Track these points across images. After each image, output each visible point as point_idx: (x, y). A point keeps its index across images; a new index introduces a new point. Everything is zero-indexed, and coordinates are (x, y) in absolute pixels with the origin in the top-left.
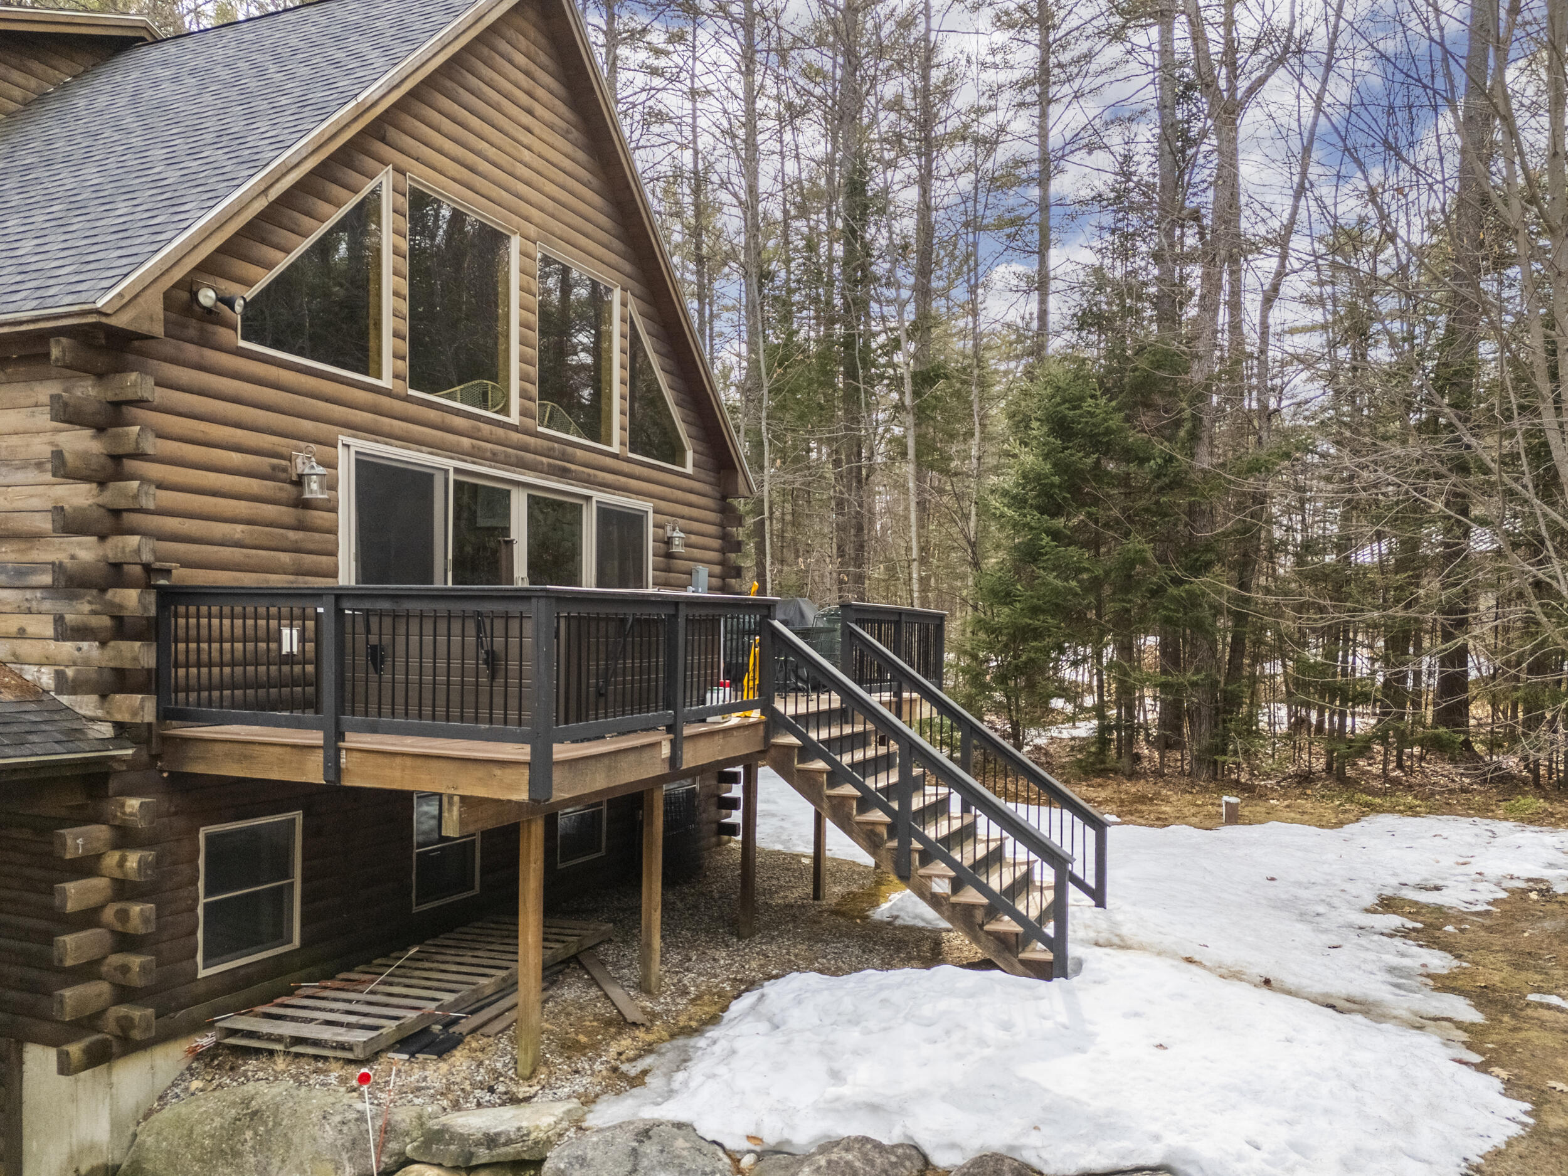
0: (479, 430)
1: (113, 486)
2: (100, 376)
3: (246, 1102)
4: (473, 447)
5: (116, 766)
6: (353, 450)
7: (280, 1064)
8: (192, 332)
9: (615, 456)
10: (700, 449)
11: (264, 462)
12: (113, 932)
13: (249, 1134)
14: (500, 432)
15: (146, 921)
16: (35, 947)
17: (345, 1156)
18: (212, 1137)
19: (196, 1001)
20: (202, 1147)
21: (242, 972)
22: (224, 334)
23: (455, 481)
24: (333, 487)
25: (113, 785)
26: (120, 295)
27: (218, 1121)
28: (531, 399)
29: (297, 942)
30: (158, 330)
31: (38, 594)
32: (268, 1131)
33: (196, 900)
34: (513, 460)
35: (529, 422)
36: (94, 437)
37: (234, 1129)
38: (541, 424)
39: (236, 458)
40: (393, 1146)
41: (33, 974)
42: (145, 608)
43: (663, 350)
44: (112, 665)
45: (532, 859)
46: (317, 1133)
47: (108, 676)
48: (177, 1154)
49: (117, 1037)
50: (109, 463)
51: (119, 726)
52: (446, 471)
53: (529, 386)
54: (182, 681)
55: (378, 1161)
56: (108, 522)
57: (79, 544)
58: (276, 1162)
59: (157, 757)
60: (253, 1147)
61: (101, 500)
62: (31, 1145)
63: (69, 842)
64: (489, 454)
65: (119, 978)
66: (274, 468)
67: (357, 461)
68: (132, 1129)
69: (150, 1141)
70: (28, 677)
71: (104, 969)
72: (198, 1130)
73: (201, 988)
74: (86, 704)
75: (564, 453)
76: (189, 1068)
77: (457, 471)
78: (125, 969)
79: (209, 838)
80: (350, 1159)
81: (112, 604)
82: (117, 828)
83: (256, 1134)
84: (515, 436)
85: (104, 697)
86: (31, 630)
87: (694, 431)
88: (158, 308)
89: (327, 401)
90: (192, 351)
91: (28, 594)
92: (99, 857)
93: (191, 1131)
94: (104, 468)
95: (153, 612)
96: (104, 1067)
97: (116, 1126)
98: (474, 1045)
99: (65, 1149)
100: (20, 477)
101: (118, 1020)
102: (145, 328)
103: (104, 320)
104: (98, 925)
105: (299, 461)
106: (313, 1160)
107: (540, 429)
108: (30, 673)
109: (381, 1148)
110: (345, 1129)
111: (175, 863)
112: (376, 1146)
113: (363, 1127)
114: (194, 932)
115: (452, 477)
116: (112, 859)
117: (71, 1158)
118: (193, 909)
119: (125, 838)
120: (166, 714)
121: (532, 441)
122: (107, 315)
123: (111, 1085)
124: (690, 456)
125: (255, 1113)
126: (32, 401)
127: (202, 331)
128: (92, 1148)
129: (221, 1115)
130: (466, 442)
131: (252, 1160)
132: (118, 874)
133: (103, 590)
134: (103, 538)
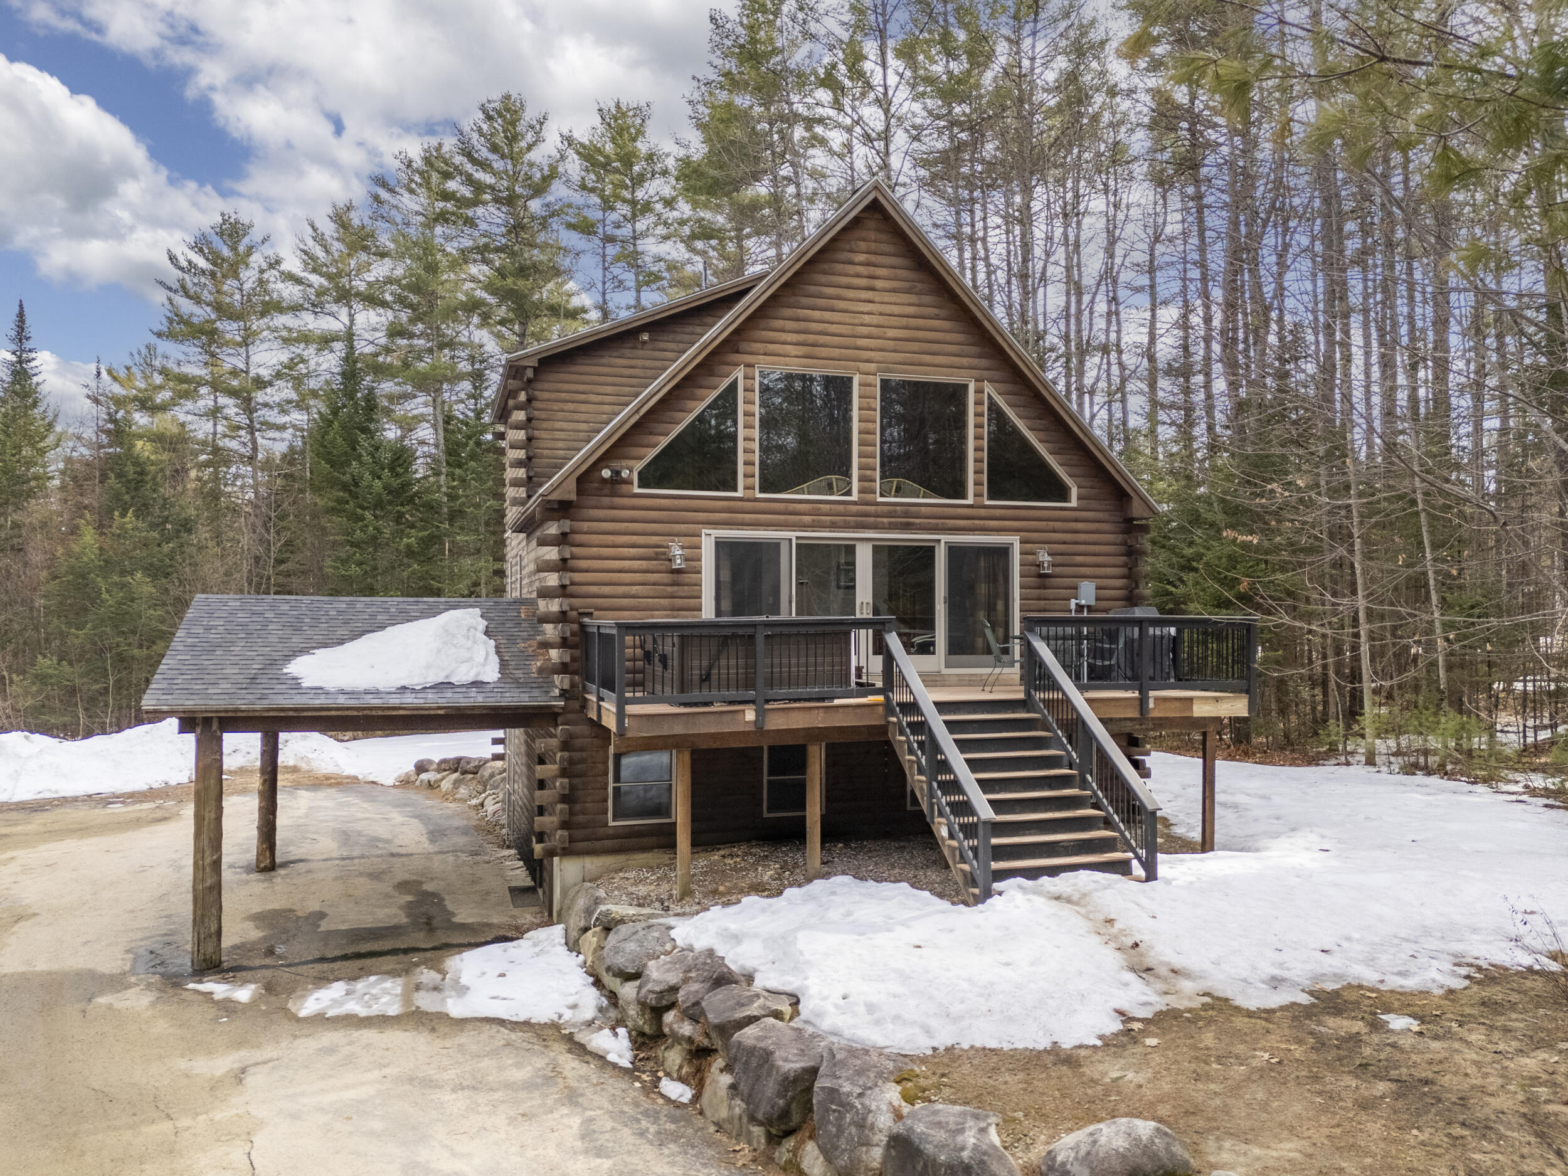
0: (819, 509)
1: (565, 574)
4: (814, 521)
5: (557, 710)
6: (714, 537)
8: (606, 491)
9: (967, 506)
10: (1088, 484)
11: (651, 551)
14: (840, 508)
19: (608, 839)
21: (637, 828)
22: (626, 489)
23: (799, 546)
24: (697, 560)
25: (560, 719)
28: (872, 481)
30: (574, 498)
33: (607, 784)
34: (852, 524)
35: (869, 496)
36: (554, 550)
38: (882, 496)
39: (633, 551)
49: (560, 845)
50: (564, 562)
51: (562, 690)
52: (790, 540)
53: (870, 472)
57: (552, 603)
59: (582, 707)
61: (560, 581)
64: (828, 524)
66: (655, 553)
67: (717, 542)
71: (556, 810)
73: (611, 832)
75: (906, 512)
77: (801, 538)
84: (855, 508)
85: (558, 676)
87: (1074, 471)
89: (694, 511)
92: (554, 754)
94: (561, 565)
101: (560, 836)
102: (567, 498)
105: (673, 548)
107: (881, 499)
111: (594, 763)
114: (606, 800)
115: (795, 543)
116: (558, 756)
118: (606, 789)
119: (566, 744)
121: (873, 509)
123: (561, 870)
124: (1074, 492)
127: (612, 489)
130: (807, 519)
134: (560, 599)
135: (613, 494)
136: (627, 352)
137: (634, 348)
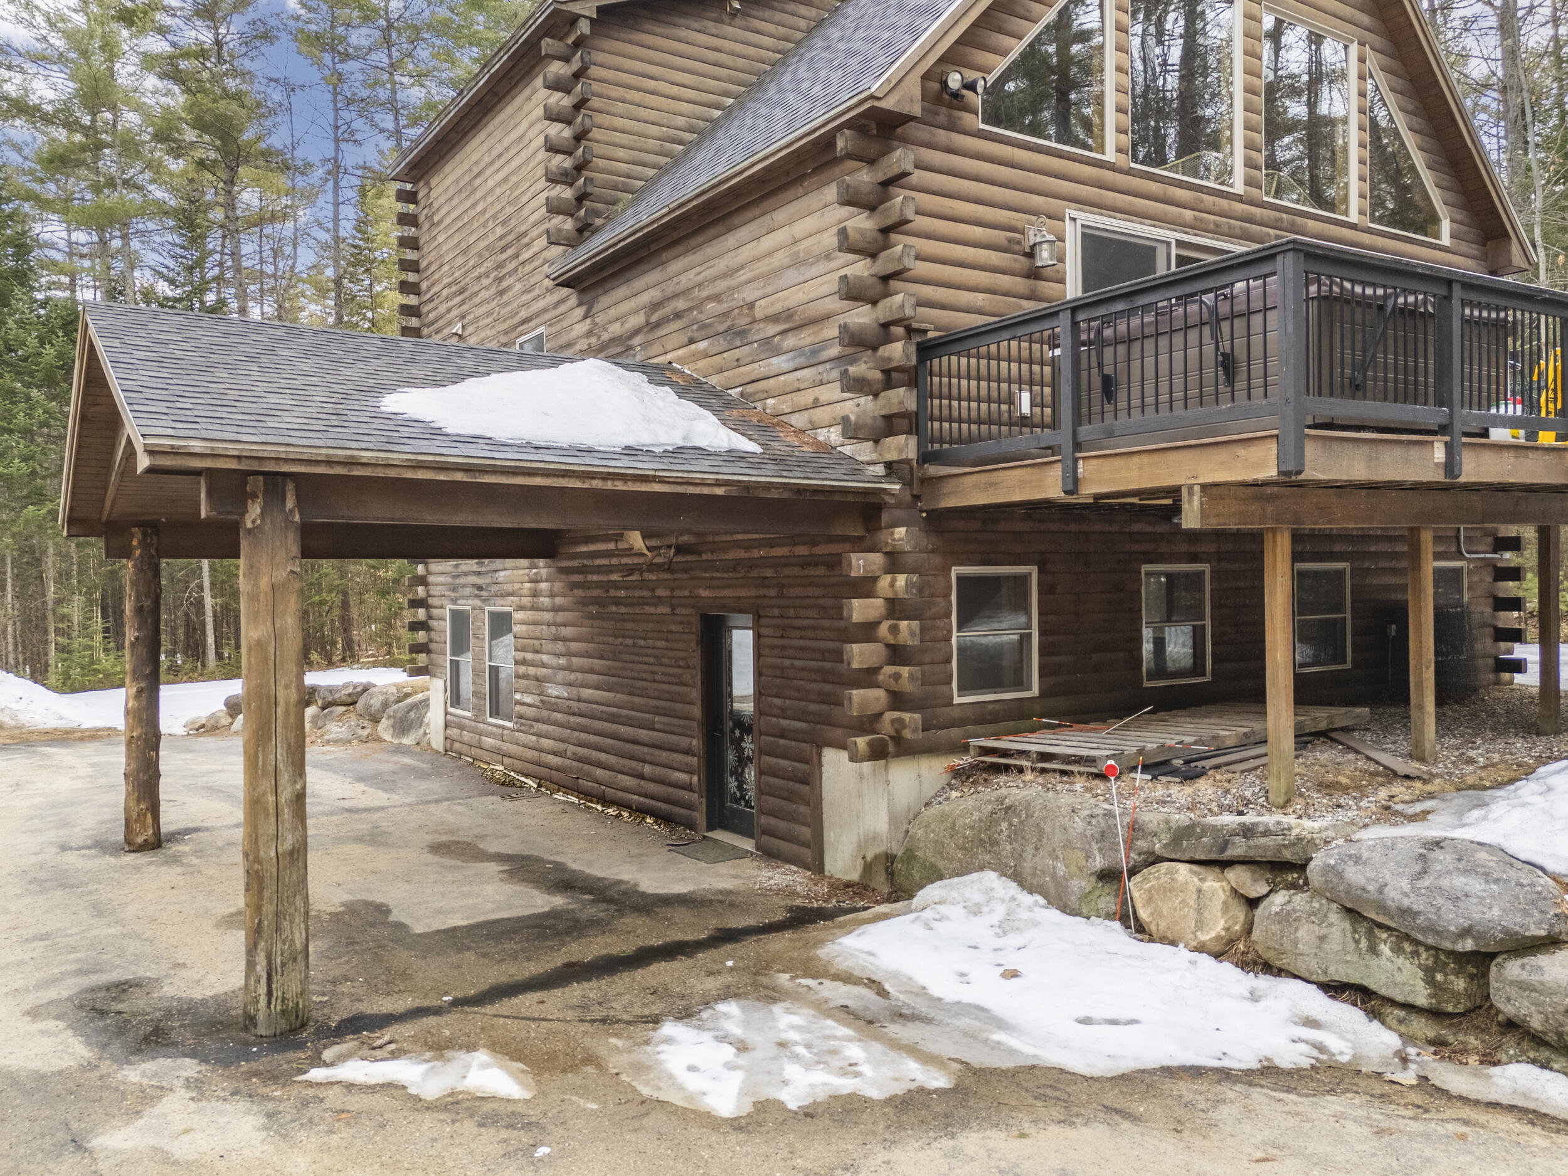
0: (1202, 201)
1: (883, 255)
2: (871, 162)
3: (1000, 800)
4: (1195, 218)
5: (887, 499)
6: (1079, 223)
7: (1029, 776)
8: (942, 119)
9: (1353, 227)
10: (1459, 217)
11: (1001, 236)
12: (888, 646)
13: (1004, 826)
14: (1224, 203)
15: (912, 634)
16: (827, 665)
17: (1095, 847)
18: (972, 828)
19: (953, 725)
20: (965, 837)
21: (990, 707)
22: (968, 119)
23: (1178, 256)
24: (1062, 260)
25: (885, 517)
26: (888, 80)
27: (976, 815)
28: (1257, 168)
29: (1035, 691)
30: (917, 110)
31: (828, 366)
32: (1021, 822)
33: (950, 632)
34: (1238, 232)
35: (1254, 191)
36: (868, 217)
37: (991, 821)
38: (1268, 193)
39: (978, 232)
40: (1142, 844)
41: (828, 687)
42: (908, 358)
43: (1410, 107)
44: (883, 413)
45: (1279, 571)
46: (1068, 824)
47: (880, 423)
48: (943, 843)
49: (891, 737)
50: (879, 236)
51: (889, 465)
52: (1168, 244)
53: (1254, 154)
54: (937, 433)
55: (1127, 857)
56: (879, 287)
57: (857, 314)
58: (1030, 849)
59: (917, 498)
60: (1009, 836)
61: (873, 271)
62: (830, 835)
63: (854, 562)
64: (1212, 226)
65: (893, 686)
66: (1010, 240)
67: (1084, 235)
68: (905, 827)
69: (920, 833)
70: (821, 438)
71: (881, 677)
72: (960, 822)
73: (957, 713)
74: (863, 451)
75: (1293, 224)
76: (949, 784)
77: (1180, 244)
78: (897, 677)
79: (961, 579)
80: (1100, 850)
81: (883, 359)
82: (887, 553)
83: (1011, 824)
84: (1239, 207)
85: (876, 441)
86: (823, 398)
87: (1451, 196)
88: (917, 92)
89: (1055, 177)
90: (942, 135)
91: (821, 368)
92: (875, 579)
93: (954, 823)
94: (876, 241)
95: (914, 361)
96: (883, 762)
97: (893, 819)
98: (1218, 777)
99: (855, 839)
100: (814, 271)
101: (893, 721)
102: (906, 109)
103: (876, 104)
104: (874, 640)
105: (1031, 233)
106: (1065, 846)
107: (1266, 199)
108: (822, 435)
109: (1130, 844)
110: (1094, 821)
111: (933, 595)
112: (1125, 842)
113: (1111, 821)
114: (948, 661)
115: (1174, 251)
116: (885, 581)
117: (859, 846)
118: (949, 640)
119: (895, 562)
120: (926, 457)
121: (1257, 211)
122: (879, 99)
123: (888, 783)
124: (1446, 226)
125: (1009, 808)
126: (821, 204)
127: (950, 116)
128: (875, 838)
129: (979, 810)
130: (1188, 214)
131: (1008, 847)
132: (890, 595)
133: (875, 349)
134: (874, 303)
135: (952, 127)
136: (711, 25)
137: (721, 22)
